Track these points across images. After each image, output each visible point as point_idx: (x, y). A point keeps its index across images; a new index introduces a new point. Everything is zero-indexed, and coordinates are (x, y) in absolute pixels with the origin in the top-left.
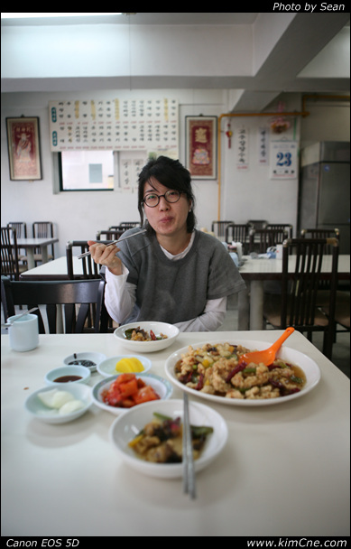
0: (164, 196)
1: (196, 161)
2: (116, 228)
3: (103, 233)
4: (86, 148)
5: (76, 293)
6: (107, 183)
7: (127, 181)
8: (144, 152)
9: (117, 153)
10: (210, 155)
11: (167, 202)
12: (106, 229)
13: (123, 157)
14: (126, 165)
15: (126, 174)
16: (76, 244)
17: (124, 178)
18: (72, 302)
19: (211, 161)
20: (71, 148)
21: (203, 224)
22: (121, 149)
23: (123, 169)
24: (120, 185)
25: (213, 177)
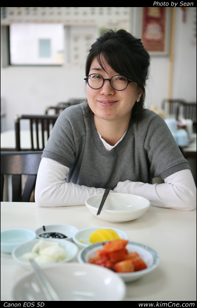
0: (110, 80)
1: (149, 36)
3: (51, 108)
4: (36, 22)
5: (24, 164)
6: (55, 59)
7: (76, 57)
8: (94, 27)
9: (68, 28)
10: (163, 30)
11: (113, 89)
12: (55, 105)
13: (74, 32)
14: (76, 39)
15: (76, 49)
16: (24, 117)
17: (73, 53)
18: (19, 173)
19: (163, 37)
20: (20, 21)
21: (153, 101)
22: (71, 23)
23: (73, 44)
24: (69, 61)
25: (165, 53)
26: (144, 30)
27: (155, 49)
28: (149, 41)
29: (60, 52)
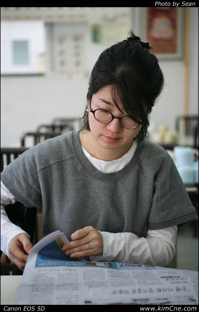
1: (156, 34)
2: (47, 127)
3: (29, 134)
6: (35, 64)
7: (62, 63)
8: (84, 24)
9: (50, 26)
10: (174, 25)
12: (33, 129)
13: (58, 31)
14: (61, 40)
15: (62, 53)
17: (58, 58)
19: (175, 34)
22: (54, 20)
23: (58, 47)
24: (53, 68)
25: (178, 55)
26: (150, 26)
27: (164, 50)
28: (156, 40)
29: (41, 55)
